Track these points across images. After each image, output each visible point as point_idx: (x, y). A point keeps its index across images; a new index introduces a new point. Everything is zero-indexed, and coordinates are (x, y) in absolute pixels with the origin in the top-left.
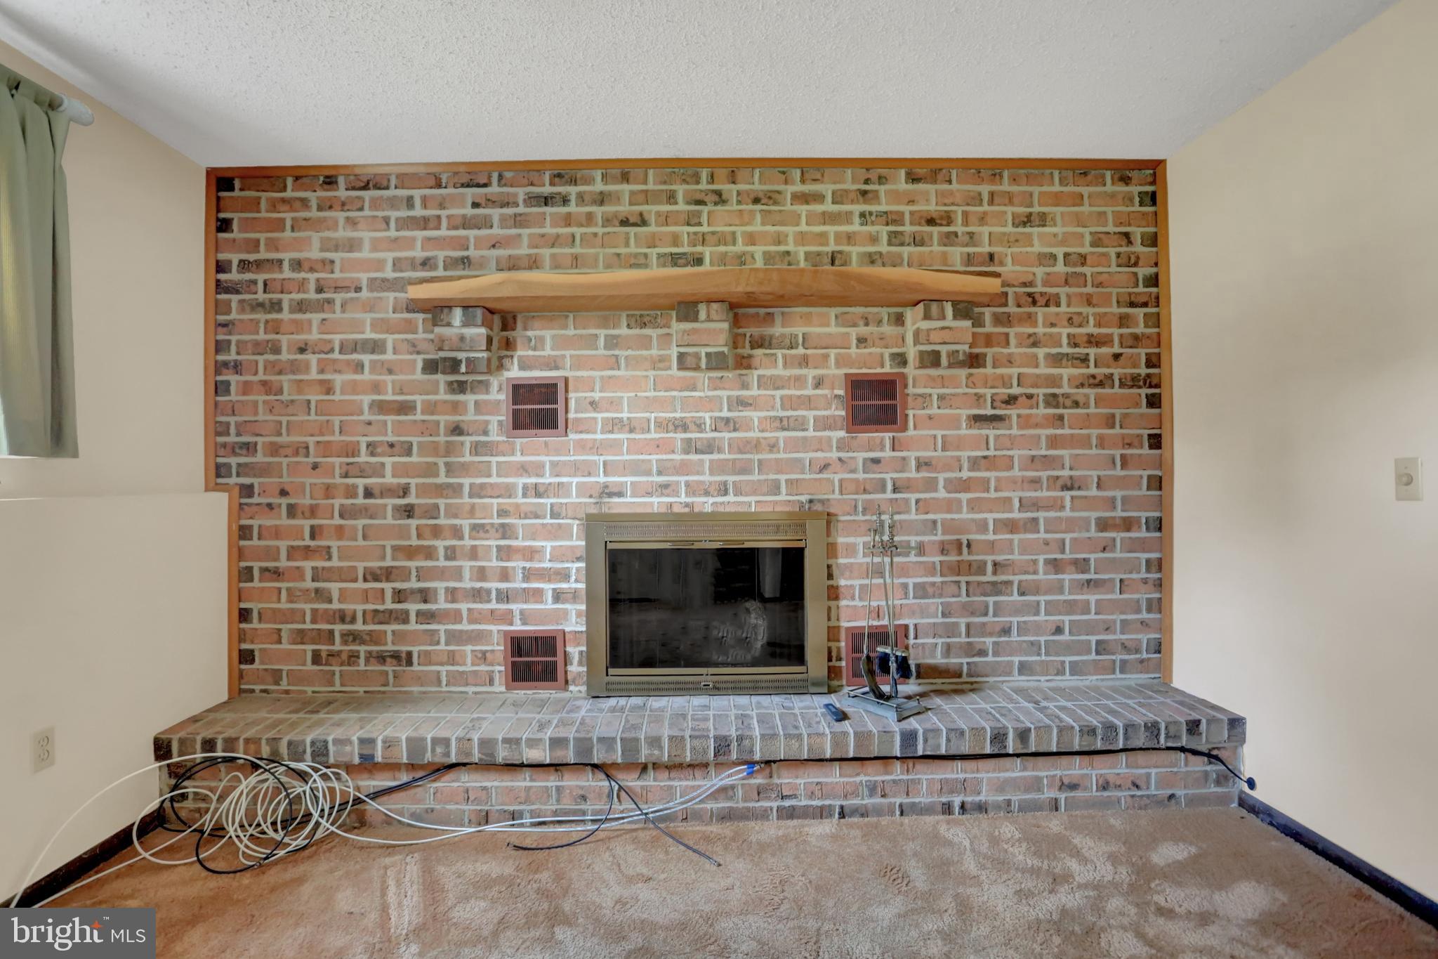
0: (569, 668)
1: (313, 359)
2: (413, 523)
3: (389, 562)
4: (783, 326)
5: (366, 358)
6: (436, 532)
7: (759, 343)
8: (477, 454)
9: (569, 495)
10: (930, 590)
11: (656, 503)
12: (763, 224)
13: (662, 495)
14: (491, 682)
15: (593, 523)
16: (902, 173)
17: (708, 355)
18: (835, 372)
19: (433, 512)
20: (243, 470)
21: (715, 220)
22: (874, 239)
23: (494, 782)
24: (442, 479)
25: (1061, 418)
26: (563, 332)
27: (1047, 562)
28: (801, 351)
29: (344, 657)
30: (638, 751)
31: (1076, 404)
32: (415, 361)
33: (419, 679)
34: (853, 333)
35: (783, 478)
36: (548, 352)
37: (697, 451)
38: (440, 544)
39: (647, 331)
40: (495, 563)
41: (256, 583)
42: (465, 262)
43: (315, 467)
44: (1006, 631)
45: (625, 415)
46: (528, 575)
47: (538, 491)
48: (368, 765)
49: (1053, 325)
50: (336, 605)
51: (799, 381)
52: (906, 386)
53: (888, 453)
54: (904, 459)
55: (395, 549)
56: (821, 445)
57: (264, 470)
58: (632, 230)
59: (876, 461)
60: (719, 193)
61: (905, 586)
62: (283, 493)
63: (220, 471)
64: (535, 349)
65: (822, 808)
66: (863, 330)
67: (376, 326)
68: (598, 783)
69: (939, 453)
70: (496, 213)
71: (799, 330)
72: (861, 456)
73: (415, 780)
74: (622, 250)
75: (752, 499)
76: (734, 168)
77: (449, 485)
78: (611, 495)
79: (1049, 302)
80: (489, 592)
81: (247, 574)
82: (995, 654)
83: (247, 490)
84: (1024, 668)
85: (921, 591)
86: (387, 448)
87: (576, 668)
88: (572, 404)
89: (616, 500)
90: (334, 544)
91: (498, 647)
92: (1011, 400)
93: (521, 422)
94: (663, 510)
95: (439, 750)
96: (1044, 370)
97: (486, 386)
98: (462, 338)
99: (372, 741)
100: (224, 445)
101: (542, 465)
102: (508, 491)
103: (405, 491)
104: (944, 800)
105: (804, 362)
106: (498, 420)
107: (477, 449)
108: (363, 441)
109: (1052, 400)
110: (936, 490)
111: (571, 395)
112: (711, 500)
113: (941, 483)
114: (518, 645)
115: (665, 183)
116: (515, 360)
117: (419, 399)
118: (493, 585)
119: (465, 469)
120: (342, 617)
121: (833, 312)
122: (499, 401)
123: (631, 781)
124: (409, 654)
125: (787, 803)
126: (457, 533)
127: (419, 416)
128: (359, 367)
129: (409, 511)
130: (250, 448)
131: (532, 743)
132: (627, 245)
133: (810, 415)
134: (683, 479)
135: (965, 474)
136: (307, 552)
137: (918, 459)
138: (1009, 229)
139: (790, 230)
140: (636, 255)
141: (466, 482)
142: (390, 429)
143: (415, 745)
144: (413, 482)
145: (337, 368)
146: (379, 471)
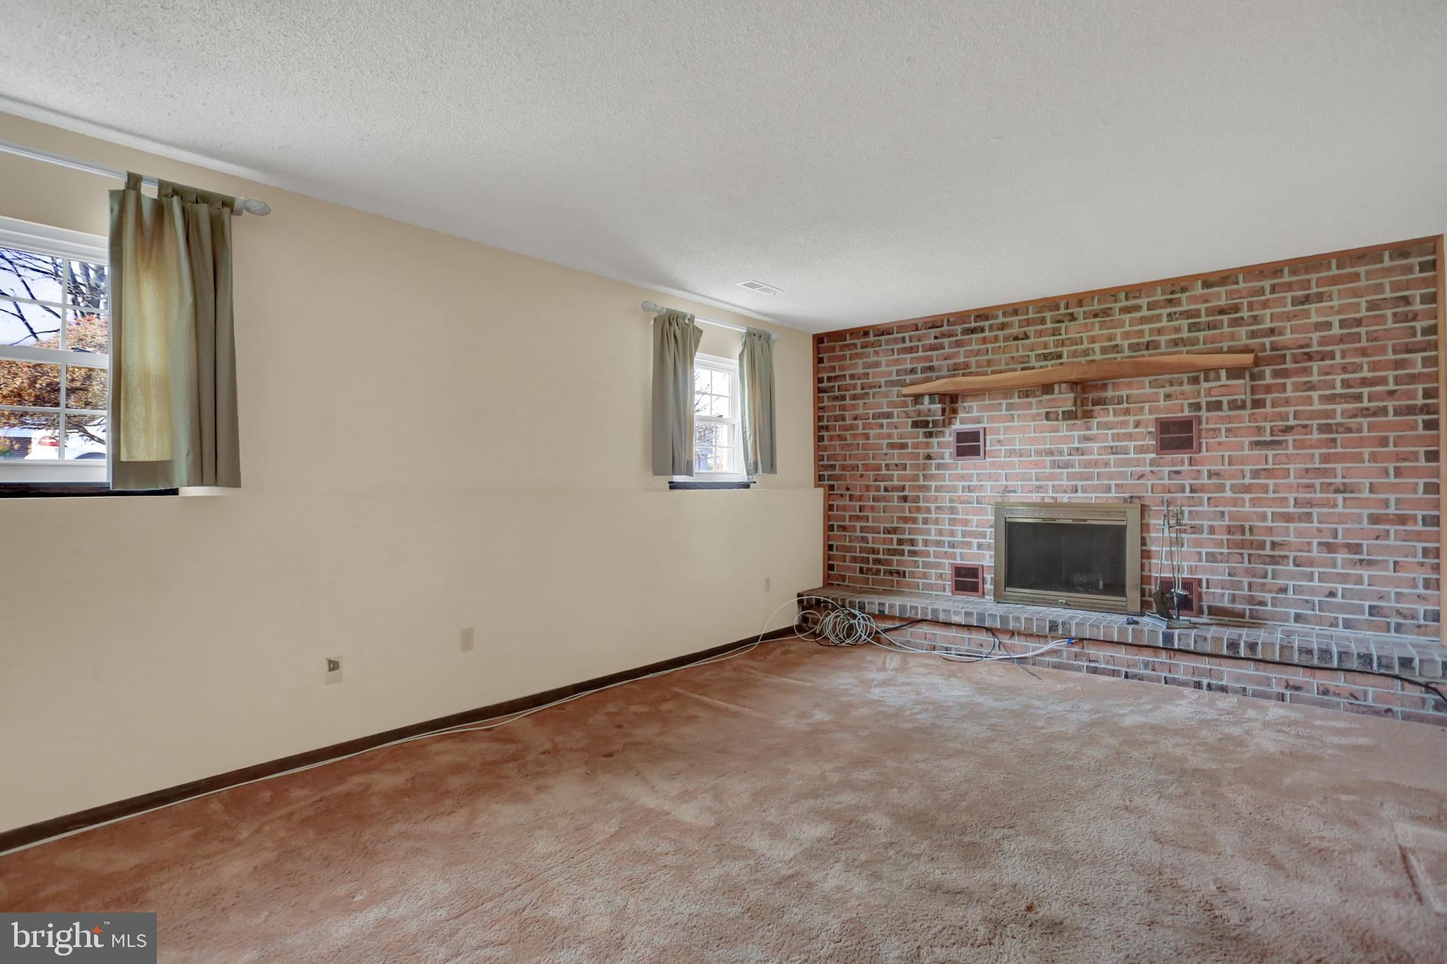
0: (985, 586)
1: (860, 423)
2: (907, 505)
3: (895, 525)
4: (1114, 391)
5: (885, 421)
6: (918, 510)
7: (1096, 402)
8: (938, 470)
9: (986, 492)
10: (1219, 558)
11: (1035, 497)
12: (1100, 329)
13: (1038, 492)
14: (944, 590)
15: (999, 509)
16: (1200, 283)
17: (1063, 412)
18: (1147, 416)
19: (917, 499)
20: (830, 478)
21: (1072, 330)
22: (1178, 330)
23: (939, 631)
24: (921, 482)
25: (1334, 440)
26: (983, 403)
27: (1320, 544)
28: (1125, 405)
29: (874, 571)
30: (1008, 623)
31: (1349, 430)
32: (907, 422)
33: (909, 585)
34: (1162, 391)
35: (1113, 483)
36: (975, 414)
37: (1059, 467)
38: (920, 516)
39: (1029, 400)
40: (947, 527)
41: (835, 532)
42: (931, 369)
43: (862, 476)
44: (1284, 590)
45: (1017, 447)
46: (964, 534)
47: (970, 489)
48: (881, 616)
49: (1327, 374)
50: (870, 545)
51: (1124, 424)
52: (1200, 423)
53: (1186, 467)
54: (1199, 471)
55: (899, 518)
56: (1138, 463)
57: (838, 478)
58: (1020, 342)
59: (1178, 472)
60: (1072, 314)
61: (1200, 553)
62: (848, 489)
63: (820, 478)
64: (968, 413)
65: (1114, 671)
66: (1169, 389)
67: (890, 404)
68: (988, 638)
69: (1226, 467)
70: (946, 341)
71: (1124, 393)
72: (1167, 469)
73: (902, 626)
74: (1015, 354)
75: (1093, 495)
76: (1080, 299)
77: (925, 486)
78: (1009, 492)
79: (1324, 356)
80: (944, 542)
81: (831, 528)
82: (1273, 605)
83: (832, 488)
84: (1298, 618)
85: (1212, 558)
86: (895, 467)
87: (989, 586)
88: (988, 443)
89: (1012, 494)
90: (870, 515)
91: (948, 572)
92: (1288, 429)
93: (961, 452)
94: (1039, 501)
96: (1317, 406)
97: (942, 433)
98: (929, 410)
99: (884, 604)
100: (822, 466)
101: (972, 475)
102: (955, 489)
103: (903, 488)
104: (1195, 679)
105: (1127, 412)
106: (949, 452)
107: (938, 467)
108: (883, 463)
109: (1324, 429)
110: (1224, 491)
111: (988, 437)
112: (1068, 495)
113: (1228, 487)
114: (959, 571)
115: (1038, 312)
116: (958, 419)
117: (909, 441)
118: (947, 539)
119: (932, 477)
120: (874, 551)
121: (1147, 379)
122: (950, 441)
123: (1006, 640)
124: (904, 572)
125: (1092, 665)
126: (928, 510)
127: (910, 450)
128: (881, 426)
129: (905, 499)
130: (833, 467)
131: (956, 613)
132: (1018, 351)
133: (1131, 444)
134: (1051, 483)
135: (1248, 481)
136: (858, 518)
137: (1209, 471)
138: (1289, 308)
139: (1118, 331)
140: (1023, 357)
141: (933, 484)
142: (896, 457)
143: (902, 608)
144: (907, 484)
145: (871, 427)
146: (891, 478)
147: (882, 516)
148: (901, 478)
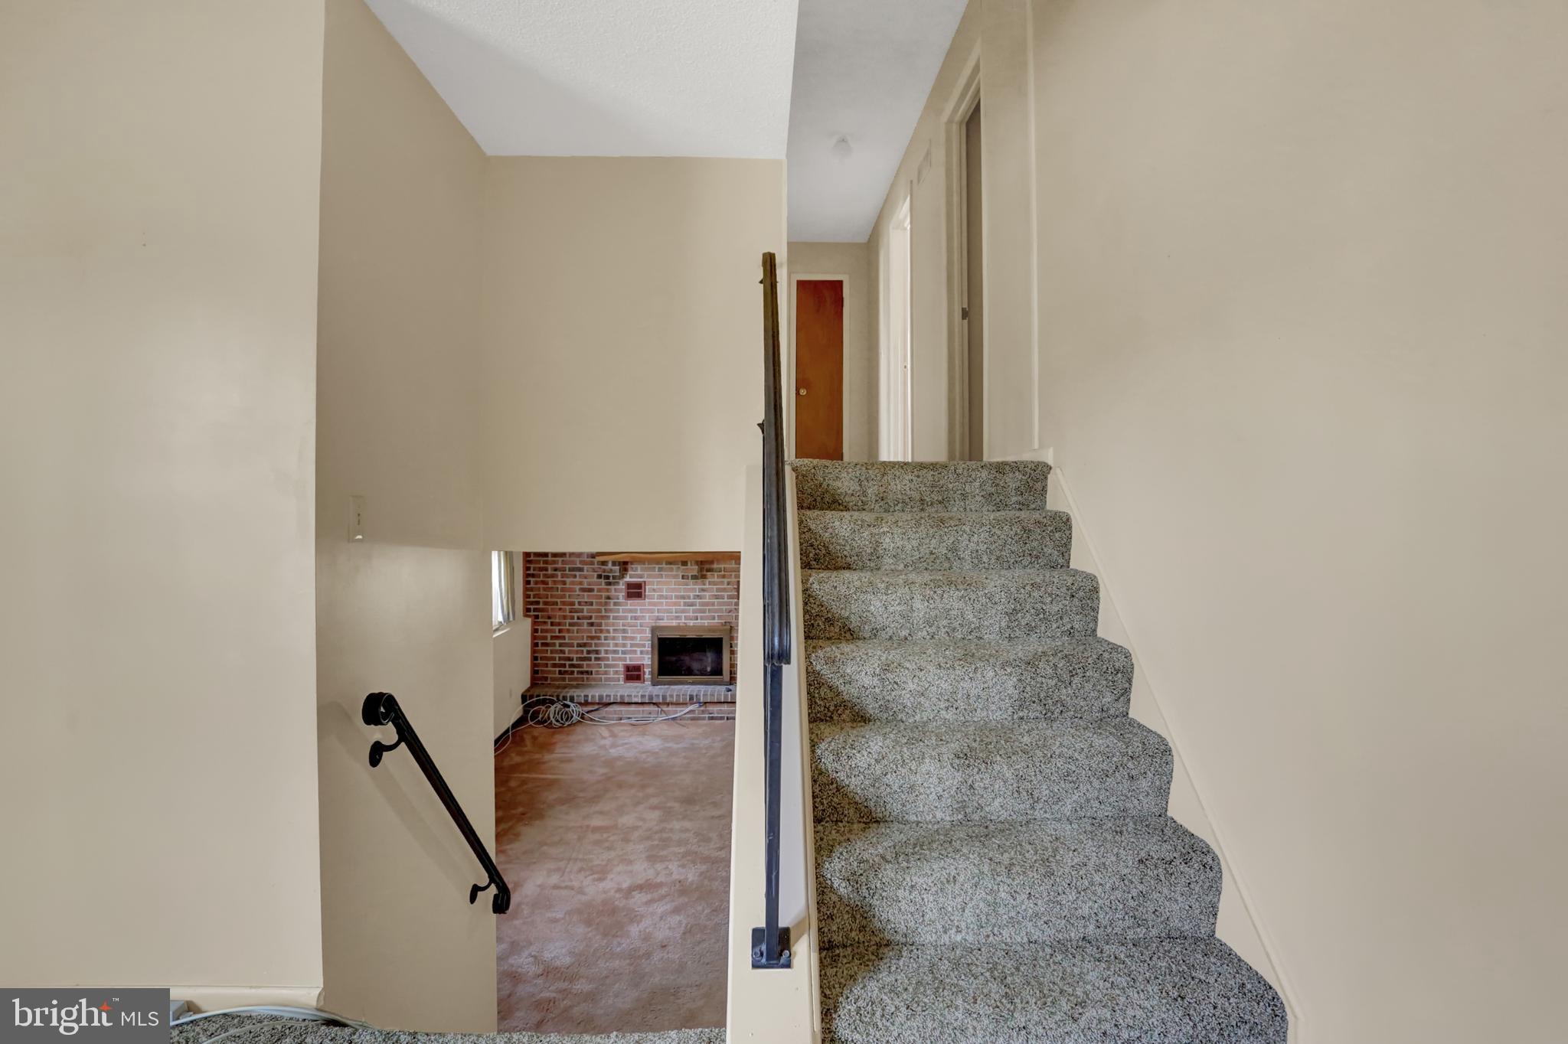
0: (645, 676)
1: (559, 573)
2: (593, 628)
3: (585, 641)
4: (717, 565)
5: (578, 573)
6: (601, 631)
7: (709, 570)
8: (615, 606)
9: (645, 620)
11: (674, 623)
13: (676, 620)
14: (619, 681)
15: (654, 630)
17: (691, 575)
20: (535, 610)
23: (624, 708)
24: (603, 614)
26: (643, 567)
29: (569, 672)
30: (667, 699)
32: (594, 574)
33: (594, 680)
35: (716, 615)
36: (639, 572)
37: (688, 606)
38: (603, 635)
39: (672, 566)
40: (621, 642)
41: (540, 648)
43: (560, 609)
45: (665, 594)
46: (632, 645)
47: (636, 618)
48: (586, 703)
50: (567, 655)
51: (722, 583)
55: (588, 637)
57: (542, 610)
62: (549, 618)
63: (528, 610)
64: (635, 572)
65: (721, 717)
67: (581, 562)
68: (656, 708)
71: (722, 566)
73: (600, 708)
75: (706, 621)
77: (606, 616)
78: (660, 620)
80: (619, 651)
81: (536, 645)
83: (537, 617)
86: (585, 604)
87: (647, 676)
88: (647, 591)
90: (567, 635)
91: (621, 669)
93: (630, 596)
94: (677, 625)
95: (608, 698)
97: (618, 583)
98: (611, 569)
100: (529, 602)
101: (637, 610)
102: (625, 618)
103: (591, 617)
105: (724, 577)
106: (622, 595)
107: (615, 604)
108: (576, 601)
111: (647, 587)
112: (693, 622)
114: (628, 668)
116: (628, 576)
117: (595, 587)
118: (620, 649)
119: (611, 611)
120: (569, 659)
122: (623, 589)
123: (665, 708)
124: (592, 672)
125: (711, 715)
126: (608, 632)
127: (596, 593)
128: (575, 576)
129: (592, 624)
130: (538, 603)
131: (634, 696)
133: (726, 594)
134: (683, 615)
136: (557, 638)
141: (611, 615)
142: (586, 598)
143: (601, 697)
144: (594, 615)
145: (567, 576)
146: (582, 611)
147: (574, 636)
148: (589, 611)
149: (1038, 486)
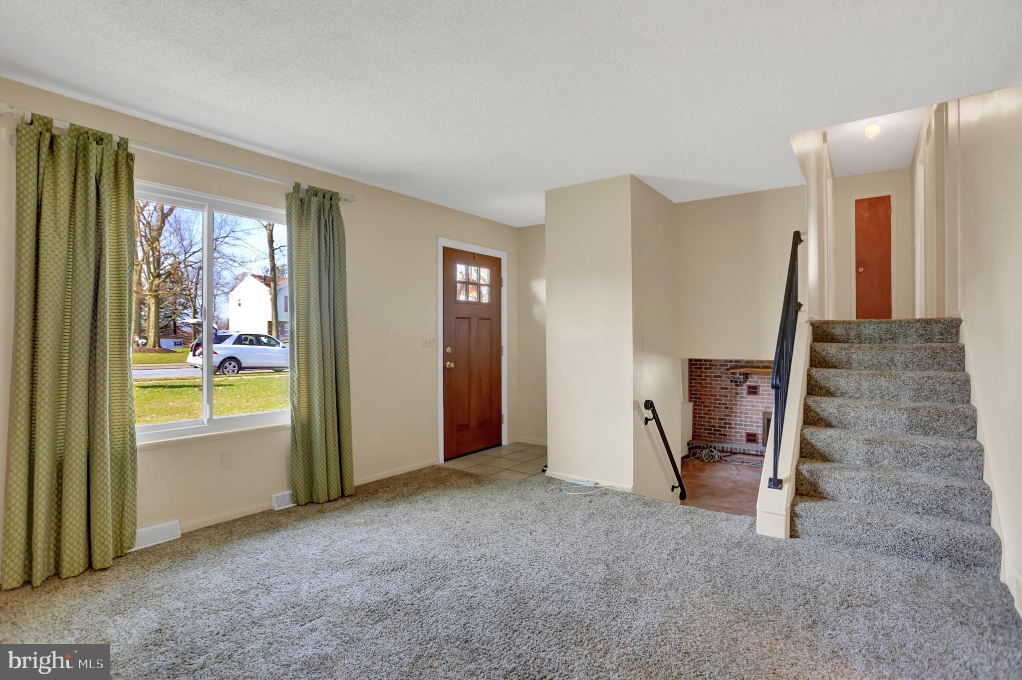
1: (708, 378)
2: (728, 410)
3: (723, 417)
5: (719, 379)
6: (732, 412)
8: (741, 399)
9: (759, 407)
14: (743, 441)
15: (764, 414)
19: (732, 408)
20: (695, 398)
23: (745, 457)
24: (734, 402)
26: (758, 376)
29: (714, 434)
32: (729, 381)
33: (728, 439)
36: (755, 380)
38: (733, 415)
40: (744, 419)
41: (697, 419)
43: (709, 399)
46: (751, 422)
47: (753, 407)
48: (723, 451)
50: (712, 424)
55: (724, 415)
57: (699, 399)
62: (703, 403)
63: (691, 398)
64: (753, 379)
67: (721, 373)
73: (731, 455)
77: (735, 404)
78: (768, 408)
80: (743, 425)
81: (695, 417)
83: (696, 402)
86: (723, 397)
87: (760, 440)
88: (760, 390)
90: (712, 413)
91: (744, 435)
93: (750, 393)
95: (736, 450)
97: (742, 386)
98: (738, 377)
99: (724, 447)
100: (692, 394)
101: (754, 402)
102: (747, 406)
103: (726, 404)
106: (745, 393)
107: (741, 397)
108: (718, 394)
111: (760, 388)
114: (748, 435)
116: (749, 382)
117: (729, 387)
118: (744, 423)
119: (738, 401)
120: (714, 427)
122: (745, 389)
124: (726, 435)
126: (736, 413)
127: (729, 391)
128: (717, 380)
129: (727, 408)
130: (696, 394)
131: (752, 450)
136: (707, 414)
141: (739, 403)
142: (723, 392)
143: (731, 449)
144: (728, 403)
145: (713, 381)
146: (721, 400)
147: (718, 414)
148: (725, 400)
149: (954, 330)
